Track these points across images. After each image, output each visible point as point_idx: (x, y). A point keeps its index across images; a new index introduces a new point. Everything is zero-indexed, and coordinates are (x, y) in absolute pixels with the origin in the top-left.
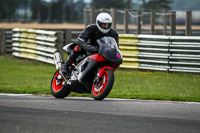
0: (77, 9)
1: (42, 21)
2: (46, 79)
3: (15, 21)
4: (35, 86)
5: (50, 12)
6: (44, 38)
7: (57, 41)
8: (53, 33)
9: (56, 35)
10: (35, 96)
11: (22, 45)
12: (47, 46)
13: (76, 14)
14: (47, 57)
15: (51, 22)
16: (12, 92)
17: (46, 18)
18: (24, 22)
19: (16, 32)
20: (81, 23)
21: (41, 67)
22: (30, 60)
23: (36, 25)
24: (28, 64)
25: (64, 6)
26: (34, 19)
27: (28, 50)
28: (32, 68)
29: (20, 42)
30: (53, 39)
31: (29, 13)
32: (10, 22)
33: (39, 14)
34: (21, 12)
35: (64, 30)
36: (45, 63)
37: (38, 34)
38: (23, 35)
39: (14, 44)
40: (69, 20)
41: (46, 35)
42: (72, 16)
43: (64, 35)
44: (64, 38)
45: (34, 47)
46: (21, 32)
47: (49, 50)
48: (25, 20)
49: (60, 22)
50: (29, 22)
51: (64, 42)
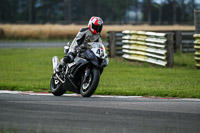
0: (187, 10)
1: (153, 23)
2: (154, 80)
3: (126, 23)
4: (145, 88)
5: (160, 14)
6: (154, 40)
7: (166, 43)
8: (163, 35)
9: (166, 36)
10: (147, 99)
11: (132, 47)
12: (157, 48)
13: (187, 15)
14: (158, 59)
15: (162, 24)
16: (122, 94)
17: (157, 20)
18: (134, 24)
19: (126, 34)
20: (192, 24)
21: (151, 69)
22: (140, 62)
23: (146, 27)
24: (138, 67)
25: (175, 7)
26: (145, 20)
27: (138, 53)
28: (142, 70)
29: (130, 44)
30: (163, 41)
31: (140, 14)
32: (120, 24)
33: (149, 16)
34: (132, 14)
35: (174, 31)
36: (155, 65)
37: (148, 36)
38: (133, 37)
39: (124, 46)
40: (180, 22)
41: (156, 37)
42: (182, 17)
43: (174, 36)
44: (175, 39)
45: (144, 48)
46: (131, 35)
47: (159, 51)
48: (136, 22)
49: (171, 23)
50: (140, 24)
51: (174, 44)
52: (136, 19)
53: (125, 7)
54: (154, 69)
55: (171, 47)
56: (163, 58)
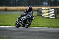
2: (51, 23)
3: (43, 6)
4: (48, 25)
6: (51, 11)
12: (52, 13)
14: (52, 16)
15: (53, 6)
16: (42, 27)
17: (52, 5)
18: (45, 6)
19: (43, 9)
21: (50, 19)
24: (46, 19)
28: (48, 20)
29: (44, 12)
31: (47, 3)
32: (41, 6)
34: (45, 3)
35: (57, 8)
36: (51, 18)
39: (42, 13)
41: (52, 10)
43: (57, 10)
46: (44, 9)
47: (52, 14)
49: (56, 6)
51: (57, 12)
52: (46, 5)
53: (42, 1)
54: (51, 19)
55: (56, 13)
56: (54, 16)
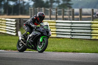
0: (26, 8)
1: (9, 14)
7: (16, 24)
8: (14, 20)
9: (16, 21)
10: (6, 51)
13: (25, 11)
20: (28, 15)
22: (3, 33)
23: (6, 16)
25: (20, 7)
26: (5, 13)
27: (2, 29)
30: (14, 23)
33: (7, 11)
37: (7, 21)
40: (22, 14)
42: (23, 12)
44: (20, 22)
45: (5, 27)
48: (1, 14)
50: (3, 15)
